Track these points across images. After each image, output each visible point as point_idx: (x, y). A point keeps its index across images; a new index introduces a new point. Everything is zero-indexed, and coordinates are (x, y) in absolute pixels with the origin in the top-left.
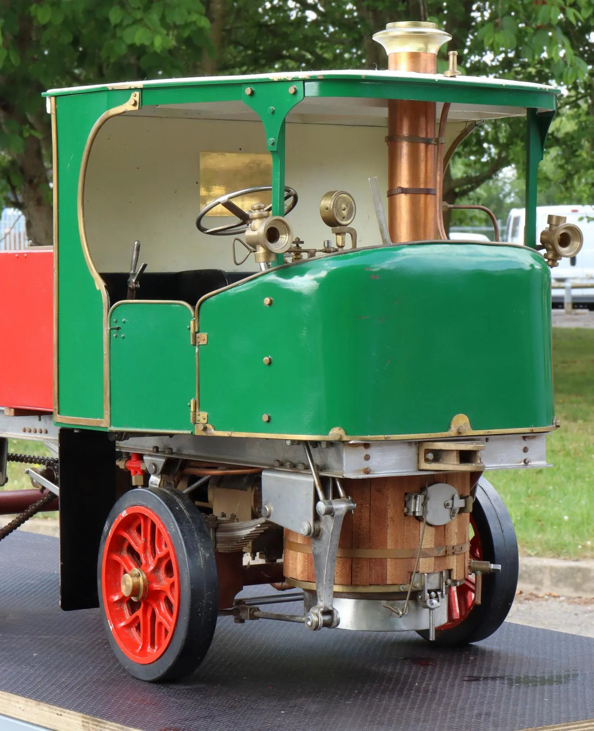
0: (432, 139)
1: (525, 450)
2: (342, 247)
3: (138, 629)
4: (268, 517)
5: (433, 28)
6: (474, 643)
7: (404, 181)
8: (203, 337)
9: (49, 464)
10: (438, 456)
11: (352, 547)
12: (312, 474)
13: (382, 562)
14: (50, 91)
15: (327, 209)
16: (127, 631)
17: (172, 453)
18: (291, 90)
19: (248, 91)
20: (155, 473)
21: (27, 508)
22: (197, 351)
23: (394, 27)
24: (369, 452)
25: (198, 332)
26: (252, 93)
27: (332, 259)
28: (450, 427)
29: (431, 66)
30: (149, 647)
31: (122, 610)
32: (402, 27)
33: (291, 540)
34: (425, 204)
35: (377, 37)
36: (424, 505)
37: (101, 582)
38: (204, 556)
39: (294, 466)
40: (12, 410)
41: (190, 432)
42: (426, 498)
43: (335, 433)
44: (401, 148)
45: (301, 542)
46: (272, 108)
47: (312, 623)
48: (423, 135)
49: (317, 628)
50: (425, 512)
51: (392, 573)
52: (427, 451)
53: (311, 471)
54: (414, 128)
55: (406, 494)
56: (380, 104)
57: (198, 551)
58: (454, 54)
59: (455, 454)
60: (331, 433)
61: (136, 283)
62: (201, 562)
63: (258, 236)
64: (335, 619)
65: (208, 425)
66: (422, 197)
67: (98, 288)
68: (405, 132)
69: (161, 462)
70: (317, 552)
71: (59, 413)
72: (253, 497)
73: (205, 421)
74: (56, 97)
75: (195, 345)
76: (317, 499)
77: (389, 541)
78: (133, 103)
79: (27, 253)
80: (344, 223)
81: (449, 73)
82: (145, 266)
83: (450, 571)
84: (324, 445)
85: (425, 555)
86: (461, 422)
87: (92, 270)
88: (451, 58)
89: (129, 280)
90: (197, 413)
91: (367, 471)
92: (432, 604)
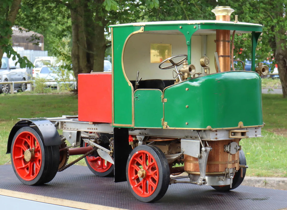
0: (230, 41)
1: (256, 132)
2: (206, 73)
3: (141, 187)
4: (183, 153)
5: (229, 8)
6: (230, 190)
7: (221, 53)
8: (166, 100)
9: (95, 139)
10: (235, 134)
11: (209, 161)
12: (199, 140)
13: (218, 165)
14: (110, 26)
15: (202, 62)
16: (137, 188)
17: (146, 135)
18: (195, 27)
19: (180, 27)
20: (141, 141)
21: (86, 153)
22: (163, 104)
23: (218, 8)
24: (217, 133)
25: (164, 98)
26: (182, 28)
27: (206, 77)
28: (238, 125)
29: (229, 20)
30: (145, 192)
31: (134, 182)
32: (221, 8)
33: (188, 159)
34: (228, 60)
35: (213, 11)
36: (230, 148)
37: (128, 174)
38: (166, 165)
39: (191, 137)
40: (92, 123)
41: (161, 128)
42: (230, 146)
43: (208, 127)
44: (220, 43)
45: (192, 160)
46: (188, 32)
47: (200, 183)
48: (227, 40)
49: (201, 185)
50: (230, 150)
51: (221, 168)
52: (232, 132)
53: (199, 139)
54: (224, 38)
55: (224, 145)
56: (214, 30)
57: (164, 163)
58: (237, 16)
59: (240, 133)
60: (207, 127)
61: (138, 84)
62: (165, 166)
63: (186, 70)
64: (206, 182)
65: (167, 126)
66: (227, 58)
67: (129, 85)
68: (222, 39)
69: (143, 137)
70: (200, 163)
71: (114, 123)
72: (168, 148)
73: (166, 125)
74: (113, 27)
75: (163, 102)
76: (201, 147)
77: (220, 159)
78: (142, 30)
79: (98, 75)
80: (207, 66)
81: (235, 21)
82: (141, 79)
83: (235, 168)
84: (203, 131)
85: (230, 163)
86: (241, 124)
87: (127, 80)
88: (236, 17)
89: (136, 83)
90: (164, 122)
91: (216, 139)
92: (231, 177)
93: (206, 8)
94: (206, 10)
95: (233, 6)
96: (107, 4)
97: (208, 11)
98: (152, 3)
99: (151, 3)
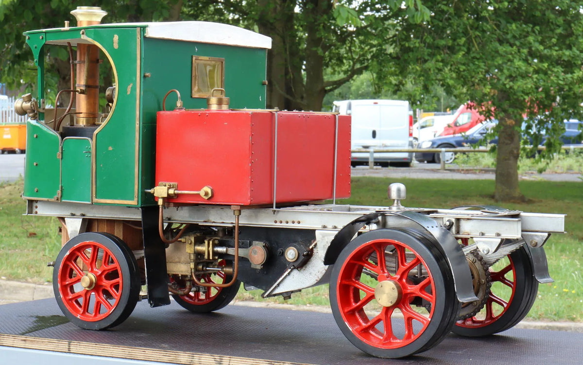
93: (508, 25)
94: (508, 29)
95: (554, 22)
96: (339, 14)
97: (511, 30)
98: (419, 13)
99: (416, 13)
